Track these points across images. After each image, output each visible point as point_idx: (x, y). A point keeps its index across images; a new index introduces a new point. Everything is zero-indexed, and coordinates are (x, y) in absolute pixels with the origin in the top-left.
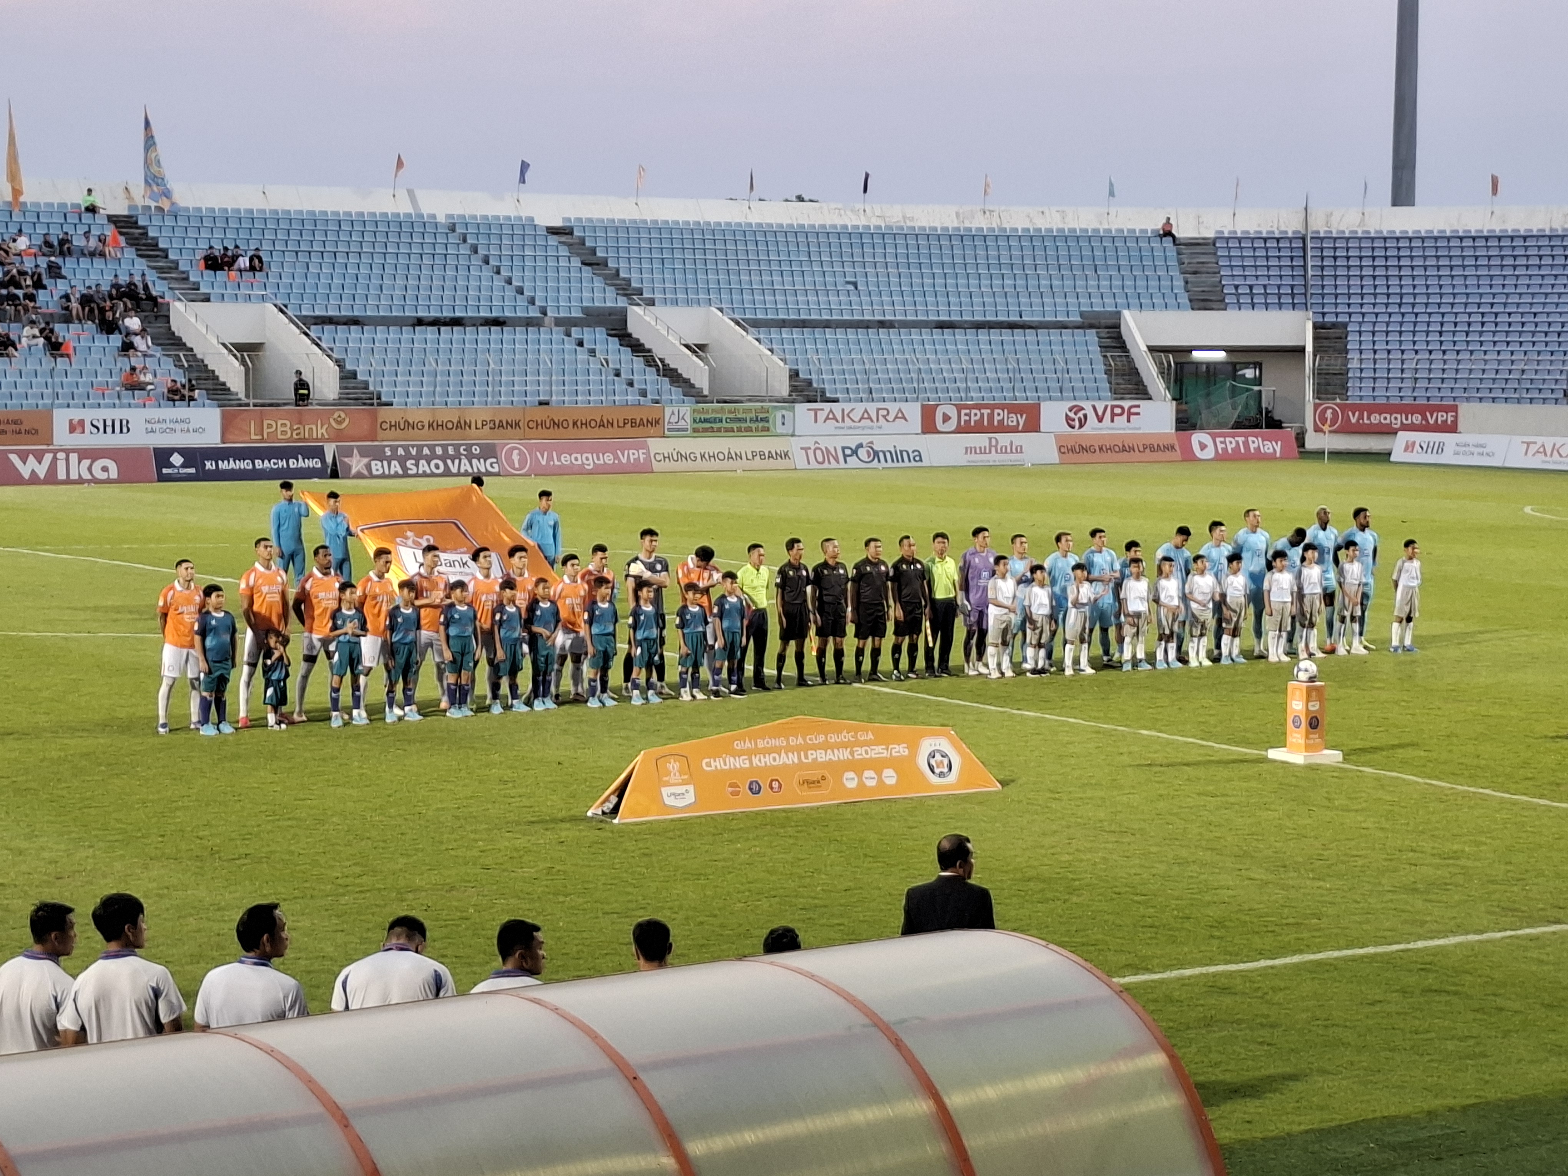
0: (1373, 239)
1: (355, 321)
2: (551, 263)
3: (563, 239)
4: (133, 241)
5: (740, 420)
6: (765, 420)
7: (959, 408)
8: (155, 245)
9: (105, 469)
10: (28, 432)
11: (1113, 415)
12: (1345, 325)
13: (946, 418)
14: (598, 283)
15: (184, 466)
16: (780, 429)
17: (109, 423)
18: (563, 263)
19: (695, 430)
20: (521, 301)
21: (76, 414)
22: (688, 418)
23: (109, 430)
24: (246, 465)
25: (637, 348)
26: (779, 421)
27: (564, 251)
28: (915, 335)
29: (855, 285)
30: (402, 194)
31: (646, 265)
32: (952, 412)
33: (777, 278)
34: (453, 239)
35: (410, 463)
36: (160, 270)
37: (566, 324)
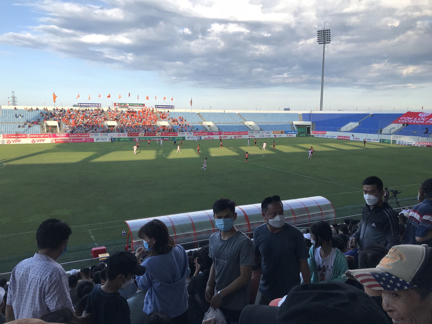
0: (318, 114)
1: (219, 123)
14: (242, 119)
20: (235, 121)
30: (223, 110)
31: (246, 117)
34: (228, 115)
36: (202, 118)
37: (239, 123)
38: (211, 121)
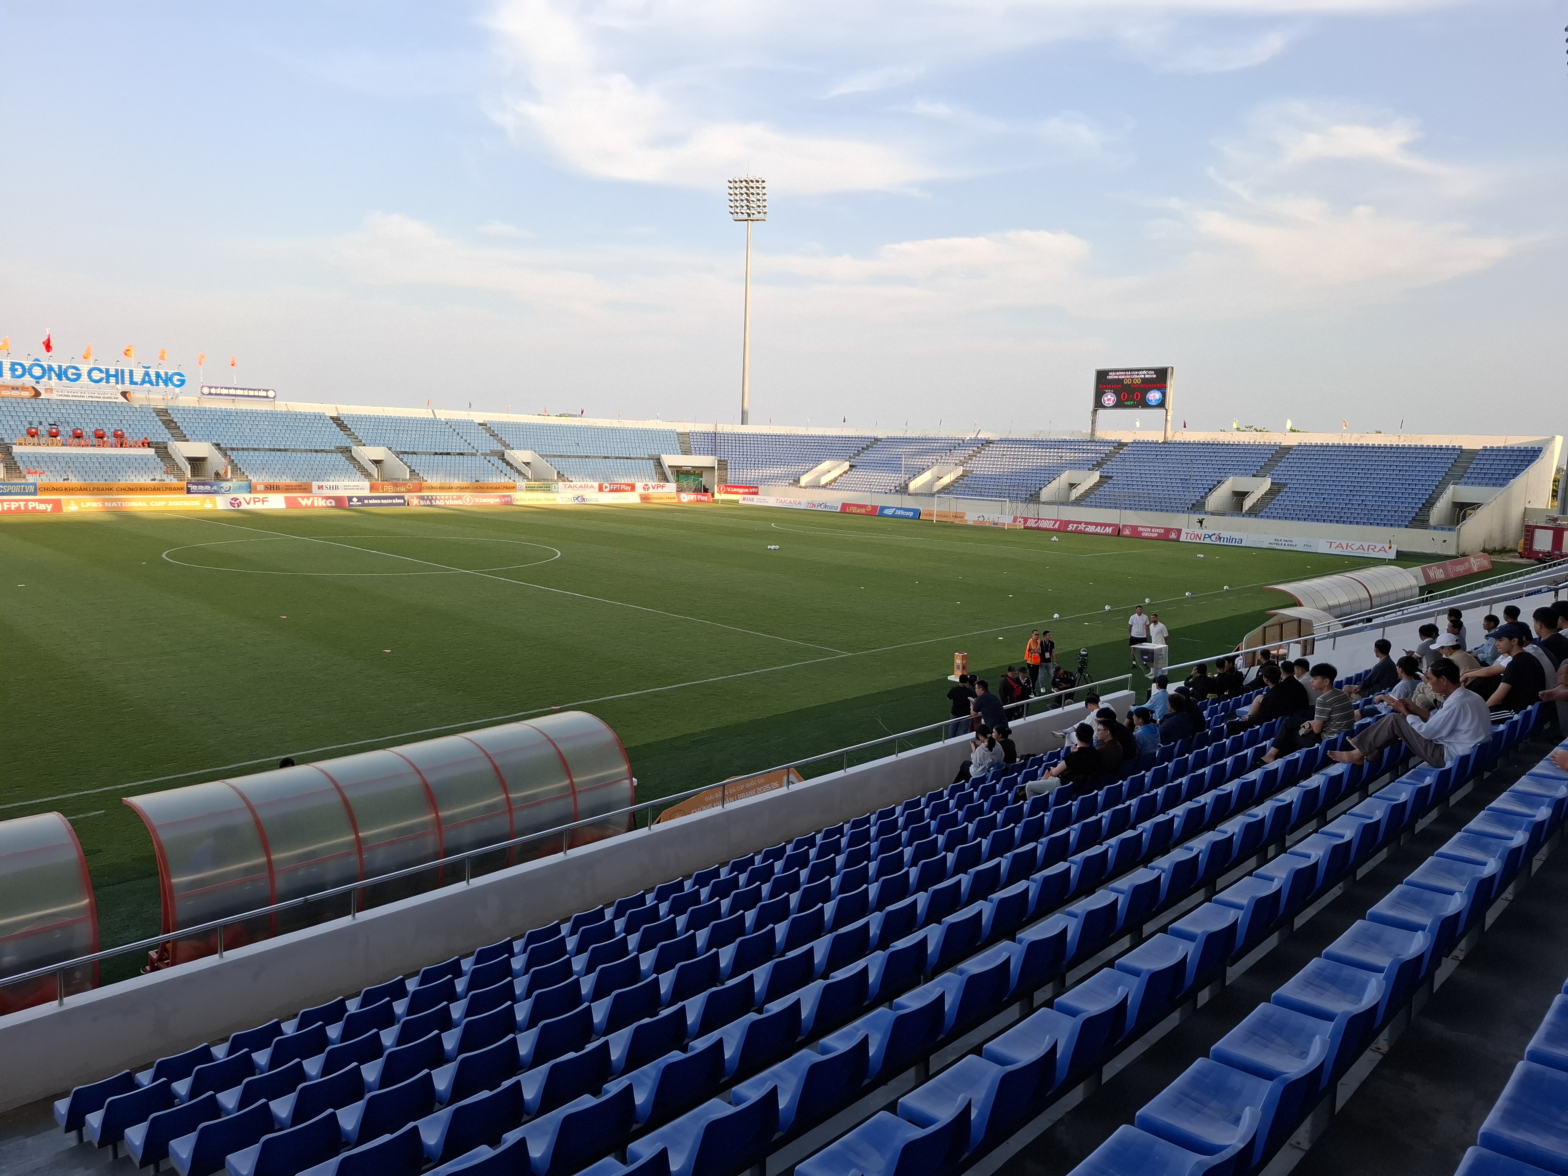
0: (735, 435)
1: (415, 453)
2: (480, 435)
3: (484, 427)
4: (338, 425)
5: (541, 487)
6: (549, 487)
7: (610, 484)
8: (346, 427)
9: (331, 503)
10: (304, 489)
11: (658, 487)
12: (727, 461)
13: (606, 487)
14: (495, 442)
15: (357, 502)
16: (554, 490)
17: (331, 486)
18: (484, 435)
19: (527, 490)
20: (470, 447)
21: (321, 483)
22: (524, 486)
23: (332, 489)
24: (378, 501)
25: (508, 463)
26: (553, 487)
27: (484, 431)
28: (597, 460)
29: (578, 444)
30: (430, 411)
31: (511, 436)
32: (608, 485)
33: (553, 441)
34: (447, 426)
35: (433, 501)
36: (348, 435)
37: (485, 455)
38: (383, 445)
